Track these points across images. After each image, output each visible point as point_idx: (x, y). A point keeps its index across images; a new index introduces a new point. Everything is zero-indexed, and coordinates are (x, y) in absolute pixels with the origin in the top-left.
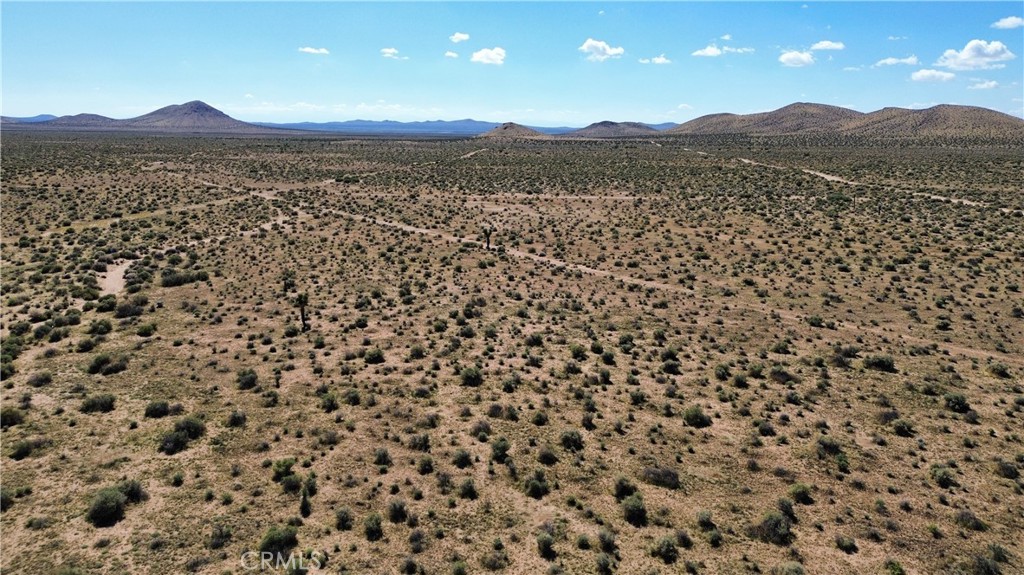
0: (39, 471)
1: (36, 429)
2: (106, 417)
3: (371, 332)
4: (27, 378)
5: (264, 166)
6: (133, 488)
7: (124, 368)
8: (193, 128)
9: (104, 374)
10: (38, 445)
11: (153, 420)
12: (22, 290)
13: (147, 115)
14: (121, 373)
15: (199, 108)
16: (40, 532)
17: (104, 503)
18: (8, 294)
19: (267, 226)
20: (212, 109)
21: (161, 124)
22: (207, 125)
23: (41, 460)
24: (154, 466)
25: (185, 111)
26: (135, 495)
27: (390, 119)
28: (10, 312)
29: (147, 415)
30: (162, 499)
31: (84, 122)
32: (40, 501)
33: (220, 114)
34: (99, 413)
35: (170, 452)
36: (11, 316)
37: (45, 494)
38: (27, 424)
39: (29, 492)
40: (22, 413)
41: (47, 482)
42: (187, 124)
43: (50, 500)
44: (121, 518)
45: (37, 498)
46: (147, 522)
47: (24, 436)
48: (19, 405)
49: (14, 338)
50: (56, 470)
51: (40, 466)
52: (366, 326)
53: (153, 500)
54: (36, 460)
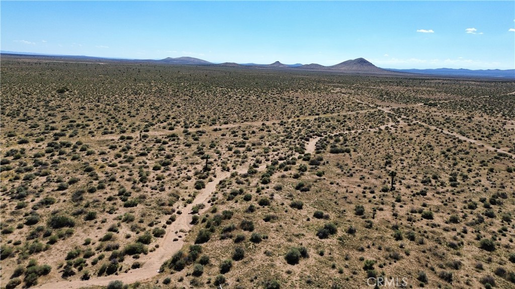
0: (272, 229)
1: (273, 210)
2: (299, 212)
3: (428, 199)
4: (274, 185)
5: (387, 93)
6: (304, 251)
7: (309, 190)
8: (357, 70)
9: (301, 191)
10: (273, 217)
11: (316, 219)
12: (278, 145)
13: (338, 65)
14: (307, 192)
15: (362, 61)
16: (268, 257)
17: (292, 254)
18: (273, 146)
19: (383, 127)
20: (368, 62)
21: (343, 68)
22: (363, 70)
23: (273, 225)
24: (313, 242)
25: (355, 63)
26: (304, 254)
27: (463, 68)
28: (273, 154)
29: (314, 216)
30: (314, 260)
31: (312, 67)
32: (270, 243)
33: (371, 64)
34: (296, 209)
35: (321, 238)
36: (272, 156)
37: (272, 240)
38: (270, 207)
39: (267, 238)
40: (270, 201)
41: (274, 236)
42: (355, 69)
43: (274, 244)
44: (297, 263)
45: (269, 242)
46: (307, 269)
47: (269, 212)
48: (270, 197)
49: (272, 167)
50: (277, 231)
51: (272, 227)
52: (426, 195)
53: (311, 259)
54: (272, 224)
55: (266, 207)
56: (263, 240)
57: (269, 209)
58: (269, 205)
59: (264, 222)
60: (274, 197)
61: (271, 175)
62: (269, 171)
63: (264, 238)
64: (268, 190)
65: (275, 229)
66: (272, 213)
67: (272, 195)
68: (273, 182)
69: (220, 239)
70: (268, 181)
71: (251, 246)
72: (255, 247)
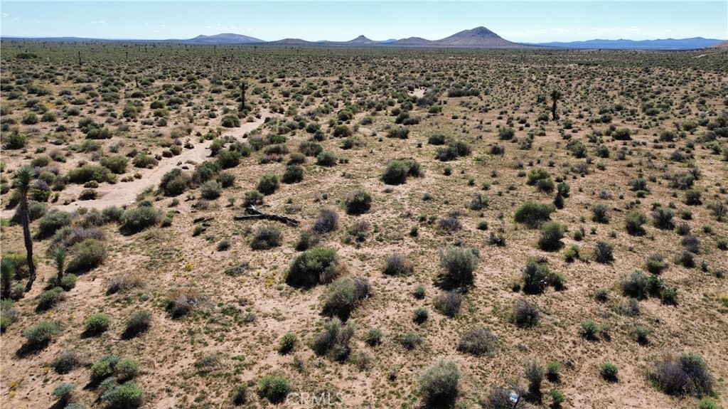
0: (355, 156)
2: (402, 141)
3: (616, 125)
6: (414, 167)
7: (417, 123)
9: (405, 124)
10: (357, 144)
11: (433, 146)
14: (415, 125)
15: (482, 32)
16: (349, 180)
17: (393, 167)
20: (491, 32)
21: (456, 43)
22: (485, 43)
23: (358, 152)
24: (430, 164)
26: (415, 172)
29: (429, 143)
30: (434, 179)
31: (412, 42)
32: (352, 168)
33: (495, 36)
34: (398, 139)
35: (444, 160)
38: (353, 137)
39: (347, 162)
42: (472, 43)
44: (403, 183)
45: (351, 166)
46: (421, 187)
50: (365, 156)
53: (427, 179)
54: (355, 151)
55: (345, 138)
56: (340, 164)
58: (351, 136)
59: (341, 150)
60: (358, 130)
62: (351, 109)
64: (348, 125)
65: (361, 155)
69: (259, 164)
70: (348, 116)
71: (317, 169)
72: (325, 170)
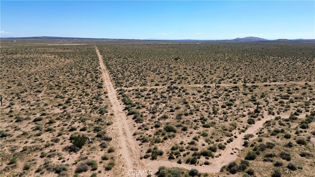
55: (303, 146)
56: (298, 169)
57: (305, 147)
58: (306, 145)
59: (300, 157)
60: (310, 139)
61: (310, 123)
62: (308, 120)
63: (299, 168)
64: (305, 133)
65: (309, 163)
66: (307, 152)
67: (309, 138)
68: (310, 128)
69: (263, 161)
70: (306, 127)
71: (287, 172)
72: (291, 173)
